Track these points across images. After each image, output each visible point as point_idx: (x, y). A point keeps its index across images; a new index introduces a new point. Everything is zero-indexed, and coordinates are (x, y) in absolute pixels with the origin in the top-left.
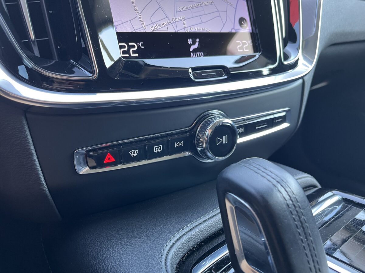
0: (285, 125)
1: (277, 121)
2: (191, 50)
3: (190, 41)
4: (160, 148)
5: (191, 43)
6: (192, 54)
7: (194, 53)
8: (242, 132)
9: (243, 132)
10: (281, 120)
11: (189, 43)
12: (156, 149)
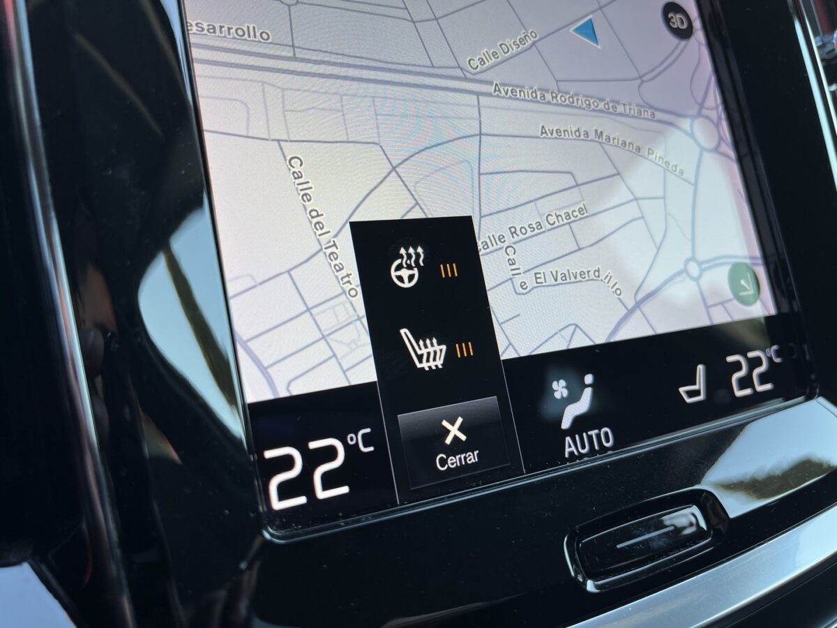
2: (566, 424)
3: (560, 389)
5: (565, 393)
6: (568, 439)
7: (577, 437)
11: (557, 395)
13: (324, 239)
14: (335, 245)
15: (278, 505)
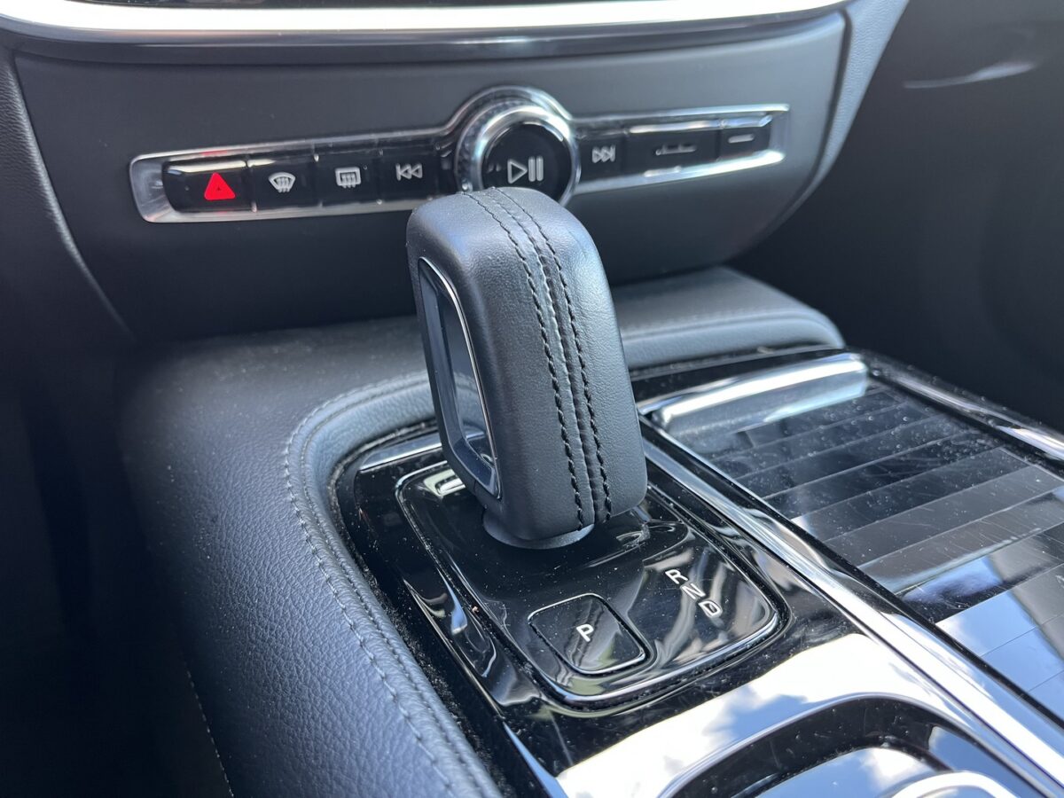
0: (770, 158)
1: (733, 140)
4: (353, 176)
8: (609, 160)
9: (613, 160)
10: (747, 138)
12: (344, 177)
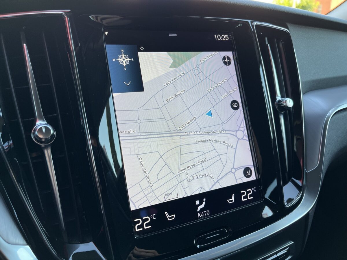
2: (198, 210)
3: (197, 202)
5: (199, 203)
6: (199, 213)
7: (201, 213)
11: (197, 204)
13: (146, 175)
14: (148, 176)
15: (137, 230)
